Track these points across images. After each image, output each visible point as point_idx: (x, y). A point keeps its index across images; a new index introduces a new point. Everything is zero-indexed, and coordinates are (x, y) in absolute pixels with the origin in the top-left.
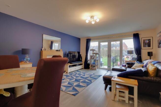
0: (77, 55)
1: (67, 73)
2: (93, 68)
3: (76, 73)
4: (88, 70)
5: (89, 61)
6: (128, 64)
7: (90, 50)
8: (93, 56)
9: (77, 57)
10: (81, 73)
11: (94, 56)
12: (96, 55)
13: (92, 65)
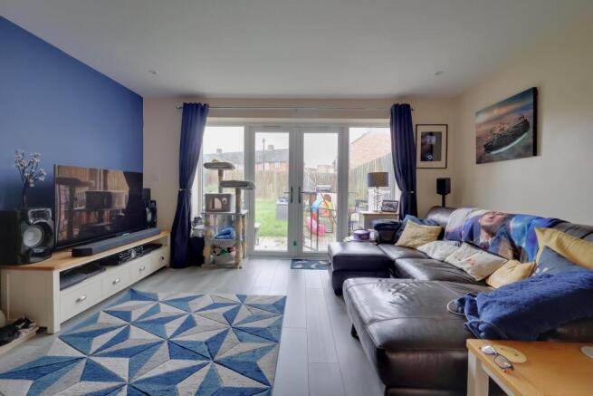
0: (120, 190)
1: (43, 331)
2: (223, 259)
3: (125, 315)
4: (200, 272)
5: (199, 227)
6: (378, 227)
7: (207, 166)
8: (220, 196)
9: (121, 203)
10: (166, 310)
11: (228, 196)
12: (238, 193)
13: (214, 247)
